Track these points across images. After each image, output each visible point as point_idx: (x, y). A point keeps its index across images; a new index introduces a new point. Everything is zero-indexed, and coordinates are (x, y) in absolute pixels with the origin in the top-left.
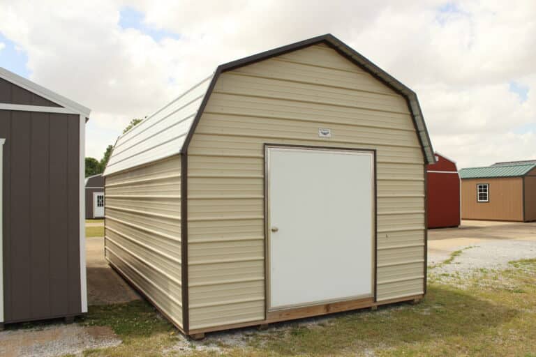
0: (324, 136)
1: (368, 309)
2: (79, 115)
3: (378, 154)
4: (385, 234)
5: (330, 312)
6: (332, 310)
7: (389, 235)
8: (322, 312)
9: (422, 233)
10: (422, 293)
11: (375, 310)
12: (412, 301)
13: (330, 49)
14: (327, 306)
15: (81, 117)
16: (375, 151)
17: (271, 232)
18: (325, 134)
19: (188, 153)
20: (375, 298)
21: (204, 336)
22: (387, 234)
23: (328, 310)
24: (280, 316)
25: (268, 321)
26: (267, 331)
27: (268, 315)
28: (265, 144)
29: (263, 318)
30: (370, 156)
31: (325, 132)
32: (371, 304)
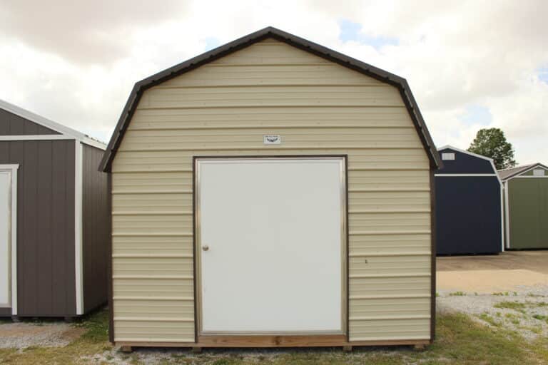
0: (271, 143)
1: (340, 348)
2: (74, 140)
3: (351, 160)
4: (364, 259)
5: (280, 346)
6: (284, 344)
7: (369, 260)
8: (270, 344)
9: (428, 260)
10: (428, 337)
11: (348, 352)
12: (413, 346)
13: (282, 43)
14: (277, 338)
15: (76, 142)
16: (346, 156)
17: (202, 250)
18: (272, 141)
19: (113, 171)
20: (348, 337)
21: (130, 350)
22: (367, 259)
23: (278, 343)
24: (215, 341)
25: (200, 345)
26: (201, 355)
27: (199, 338)
28: (195, 158)
29: (193, 340)
30: (339, 163)
31: (272, 139)
32: (343, 343)
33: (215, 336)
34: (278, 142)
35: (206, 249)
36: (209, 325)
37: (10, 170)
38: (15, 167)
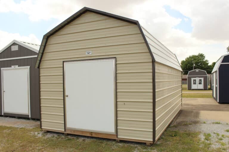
0: (88, 54)
1: (115, 140)
3: (117, 59)
4: (123, 102)
6: (94, 135)
8: (88, 135)
10: (152, 140)
11: (118, 142)
12: (145, 143)
13: (92, 13)
14: (92, 133)
18: (88, 53)
19: (40, 68)
20: (117, 136)
21: (46, 132)
22: (125, 102)
23: (92, 135)
24: (71, 131)
25: (66, 132)
26: (66, 136)
27: (66, 130)
28: (63, 62)
29: (64, 130)
30: (113, 61)
31: (89, 52)
32: (115, 138)
33: (71, 130)
34: (90, 54)
35: (67, 96)
36: (69, 125)
37: (28, 68)
38: (29, 67)
